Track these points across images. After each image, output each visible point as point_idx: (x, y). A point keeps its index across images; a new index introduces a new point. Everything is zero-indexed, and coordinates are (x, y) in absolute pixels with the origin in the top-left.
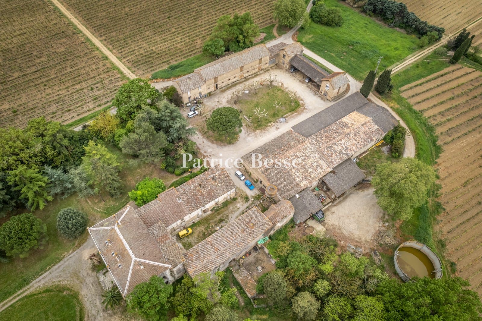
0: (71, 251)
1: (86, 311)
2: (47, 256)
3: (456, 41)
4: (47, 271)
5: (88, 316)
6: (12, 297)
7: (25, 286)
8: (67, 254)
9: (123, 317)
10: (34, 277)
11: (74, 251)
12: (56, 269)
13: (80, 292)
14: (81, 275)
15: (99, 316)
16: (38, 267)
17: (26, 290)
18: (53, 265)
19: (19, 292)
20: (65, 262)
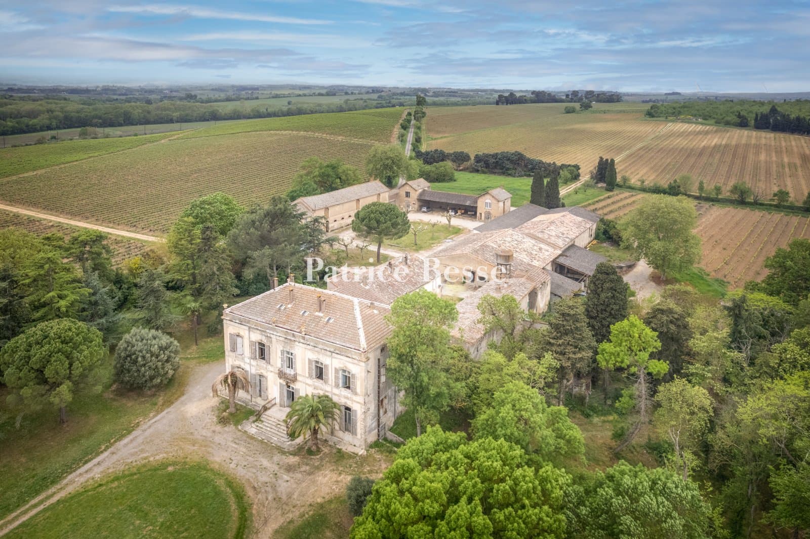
0: (151, 415)
1: (243, 482)
2: (92, 433)
3: (598, 171)
4: (102, 452)
5: (254, 488)
6: (14, 515)
7: (47, 487)
8: (144, 419)
9: (341, 469)
10: (71, 468)
11: (158, 413)
12: (126, 445)
13: (211, 459)
14: (199, 437)
15: (280, 481)
16: (74, 451)
17: (54, 493)
18: (115, 442)
19: (33, 502)
20: (144, 431)
